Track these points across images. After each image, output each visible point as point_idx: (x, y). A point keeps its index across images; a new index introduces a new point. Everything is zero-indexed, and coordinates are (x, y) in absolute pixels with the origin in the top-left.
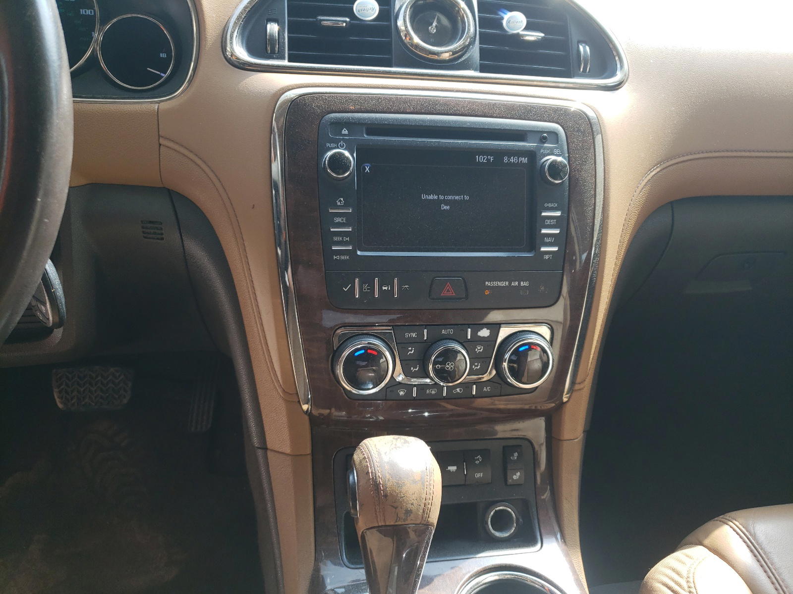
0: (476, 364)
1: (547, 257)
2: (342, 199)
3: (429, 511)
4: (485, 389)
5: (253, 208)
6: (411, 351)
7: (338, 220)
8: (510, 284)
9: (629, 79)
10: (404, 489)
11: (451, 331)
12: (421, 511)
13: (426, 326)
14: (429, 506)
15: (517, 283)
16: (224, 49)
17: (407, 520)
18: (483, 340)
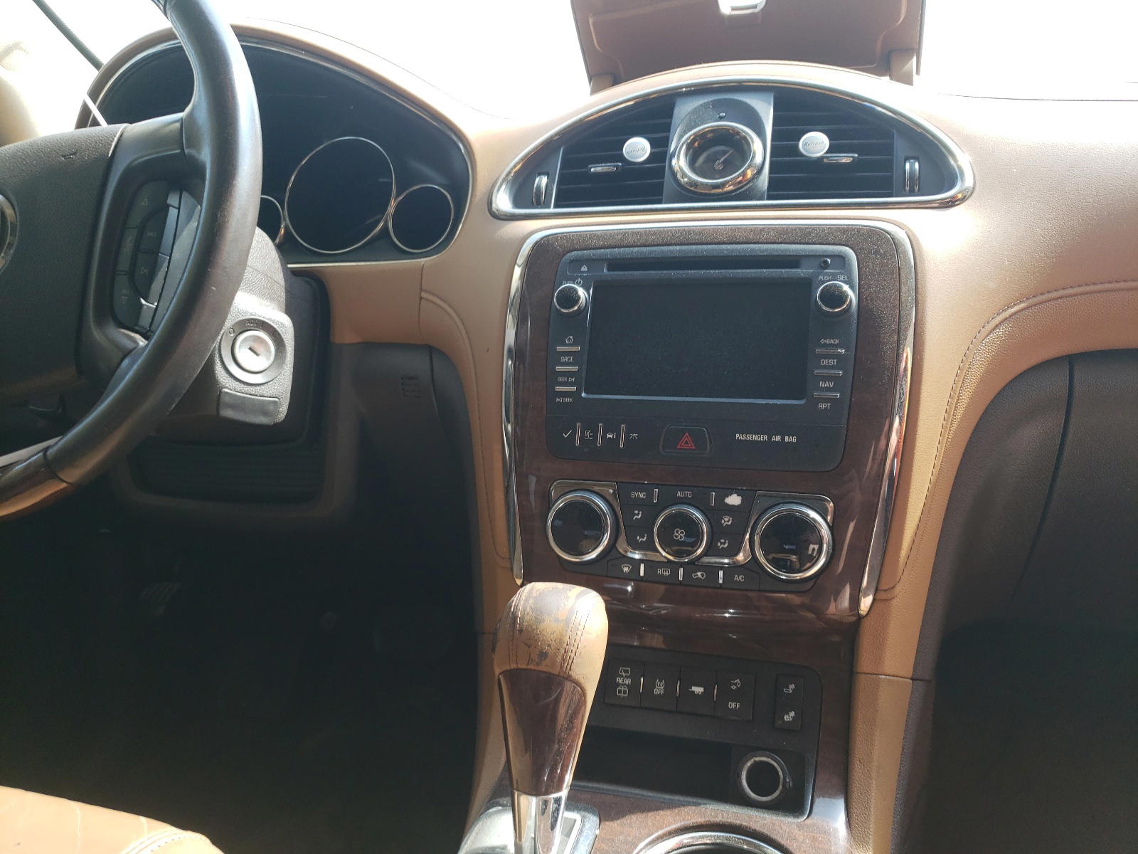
0: (723, 541)
1: (822, 406)
2: (571, 337)
3: (570, 661)
4: (736, 578)
5: (488, 351)
6: (638, 514)
7: (565, 359)
8: (770, 438)
9: (974, 195)
10: (542, 626)
11: (689, 494)
12: (560, 658)
13: (657, 486)
14: (573, 655)
15: (779, 438)
16: (490, 203)
17: (541, 664)
18: (731, 510)
